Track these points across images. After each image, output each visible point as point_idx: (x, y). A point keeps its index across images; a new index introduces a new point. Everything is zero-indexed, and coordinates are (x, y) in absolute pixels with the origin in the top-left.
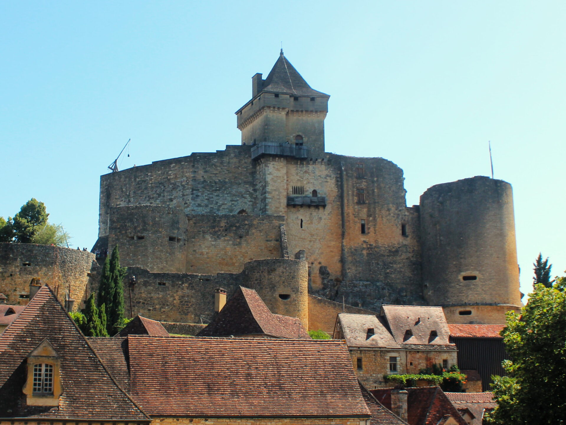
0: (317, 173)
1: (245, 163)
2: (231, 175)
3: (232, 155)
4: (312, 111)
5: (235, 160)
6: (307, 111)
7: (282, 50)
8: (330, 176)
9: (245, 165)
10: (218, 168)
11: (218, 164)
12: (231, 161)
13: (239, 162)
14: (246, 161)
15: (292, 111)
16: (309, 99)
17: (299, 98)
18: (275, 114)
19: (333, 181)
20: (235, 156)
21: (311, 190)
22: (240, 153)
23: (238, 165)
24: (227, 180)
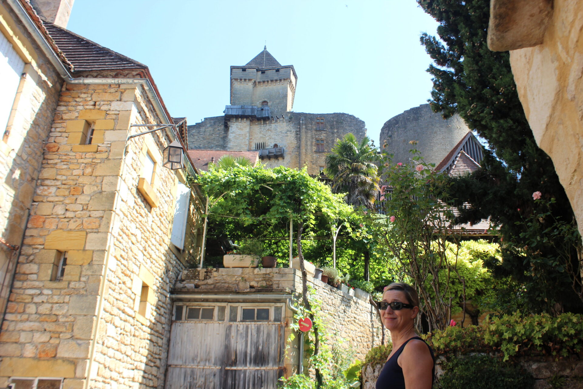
0: (279, 130)
1: (219, 130)
2: (205, 141)
3: (208, 125)
4: (276, 80)
5: (210, 129)
6: (272, 81)
7: (265, 46)
8: (291, 131)
9: (219, 132)
10: (196, 137)
11: (196, 134)
12: (207, 130)
13: (214, 130)
14: (219, 128)
15: (259, 82)
16: (275, 71)
17: (266, 71)
18: (242, 85)
19: (293, 135)
20: (211, 126)
21: (273, 144)
22: (215, 123)
23: (212, 132)
24: (202, 146)
